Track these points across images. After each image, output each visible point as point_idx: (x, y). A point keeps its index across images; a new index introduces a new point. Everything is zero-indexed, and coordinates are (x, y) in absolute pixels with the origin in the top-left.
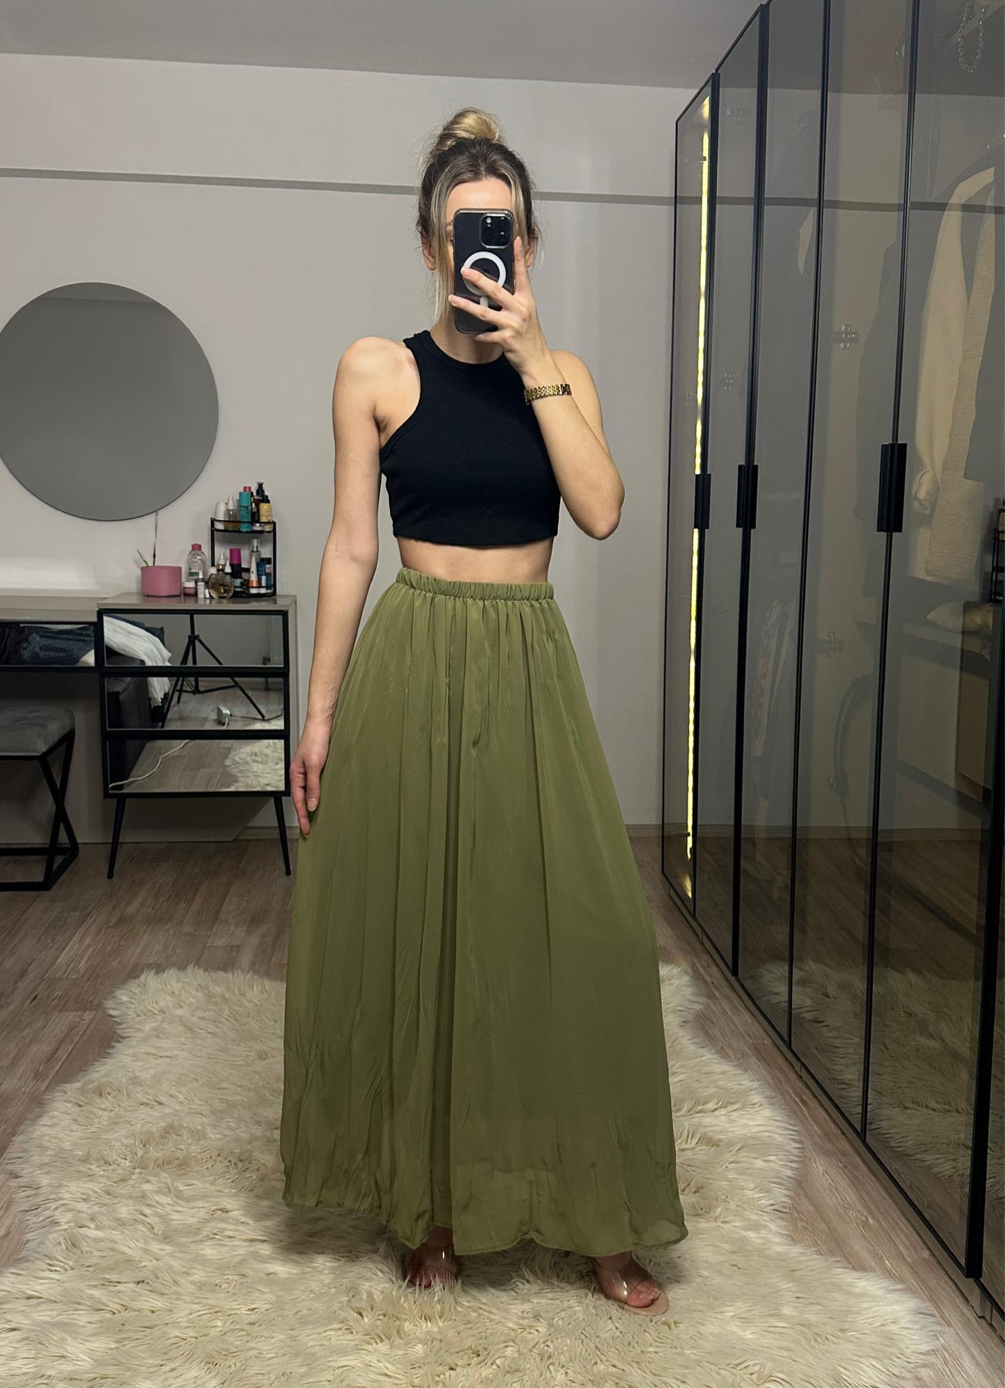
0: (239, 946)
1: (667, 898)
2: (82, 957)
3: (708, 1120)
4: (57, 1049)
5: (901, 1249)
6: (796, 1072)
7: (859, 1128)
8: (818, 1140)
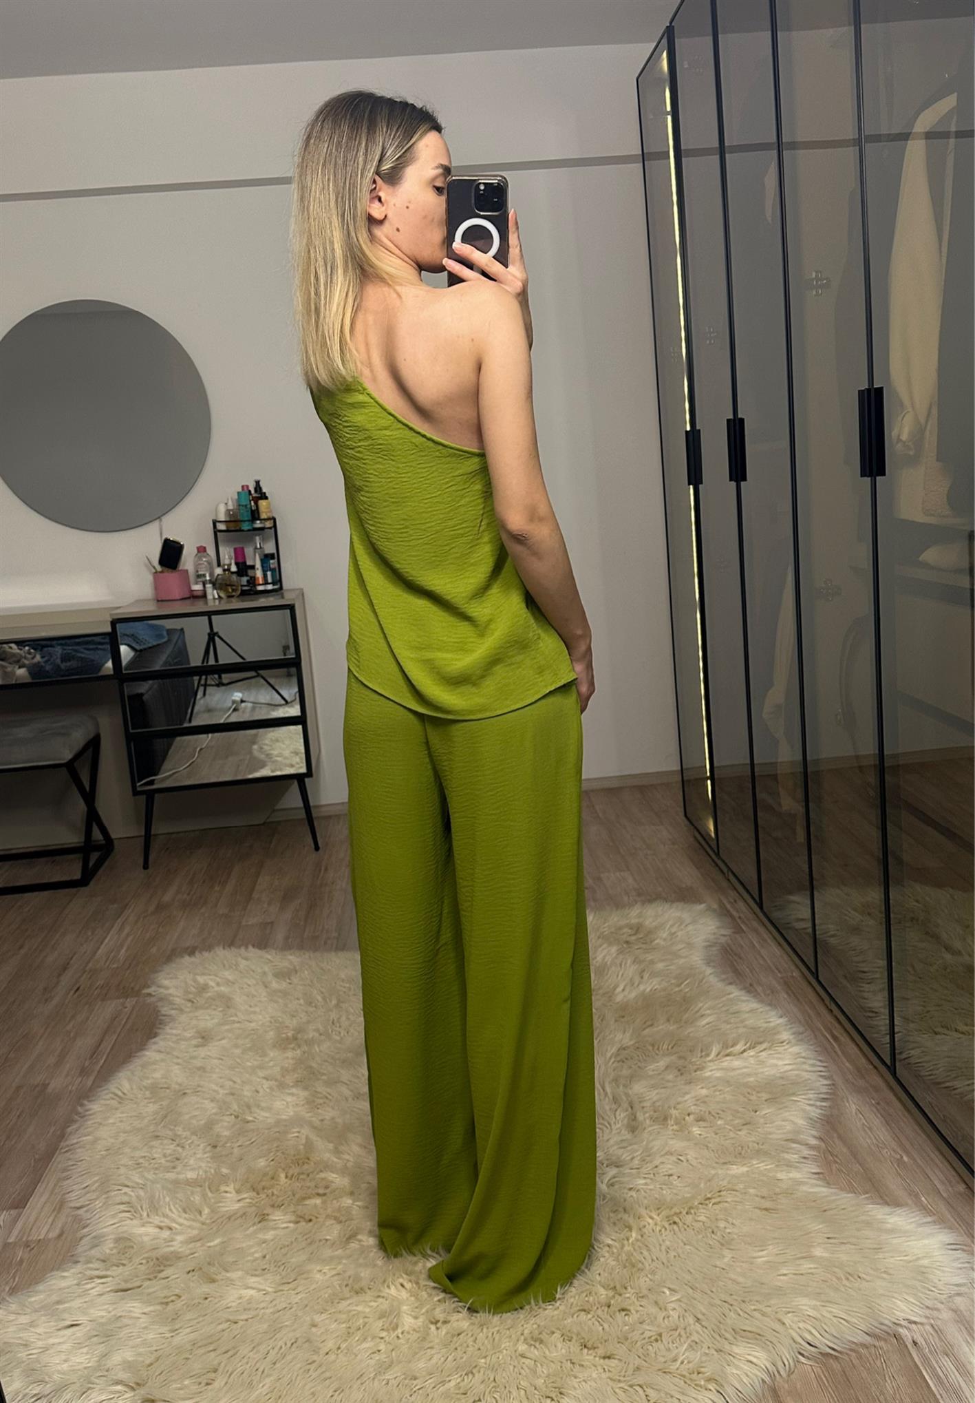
0: (272, 923)
1: (692, 839)
2: (122, 946)
3: (737, 1063)
4: (102, 1041)
5: (936, 1182)
6: (826, 1005)
7: (888, 1062)
8: (850, 1077)
